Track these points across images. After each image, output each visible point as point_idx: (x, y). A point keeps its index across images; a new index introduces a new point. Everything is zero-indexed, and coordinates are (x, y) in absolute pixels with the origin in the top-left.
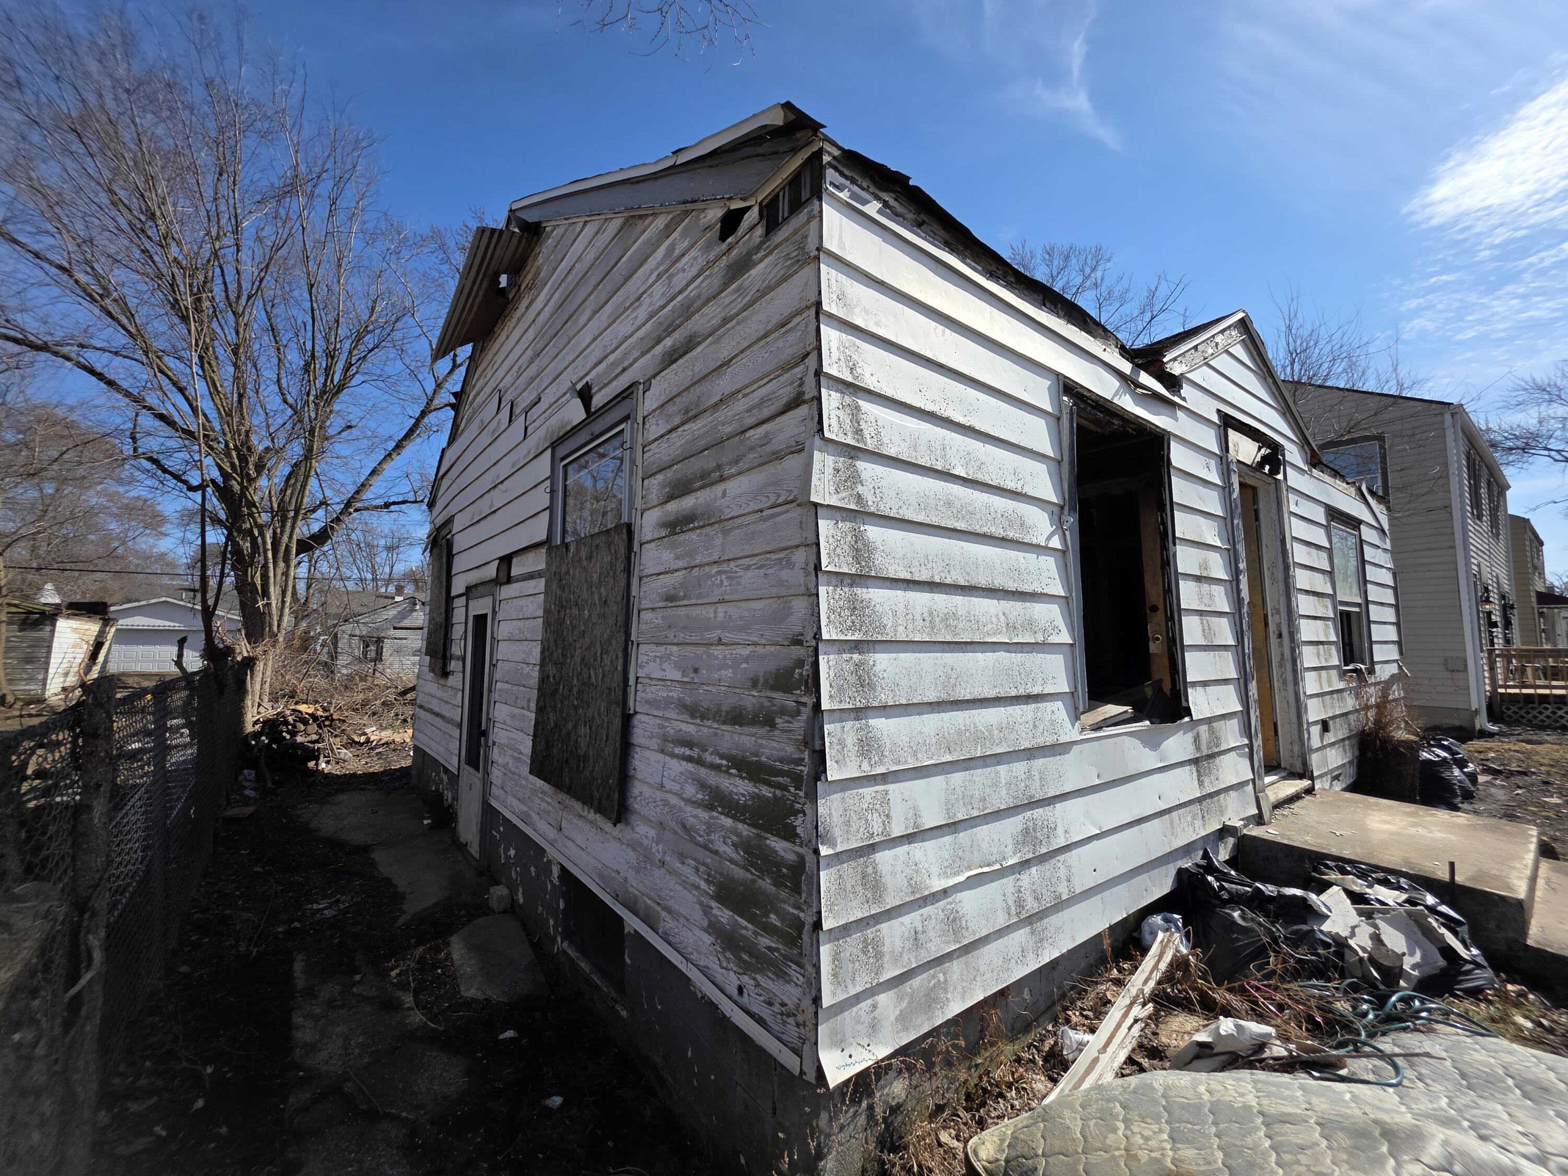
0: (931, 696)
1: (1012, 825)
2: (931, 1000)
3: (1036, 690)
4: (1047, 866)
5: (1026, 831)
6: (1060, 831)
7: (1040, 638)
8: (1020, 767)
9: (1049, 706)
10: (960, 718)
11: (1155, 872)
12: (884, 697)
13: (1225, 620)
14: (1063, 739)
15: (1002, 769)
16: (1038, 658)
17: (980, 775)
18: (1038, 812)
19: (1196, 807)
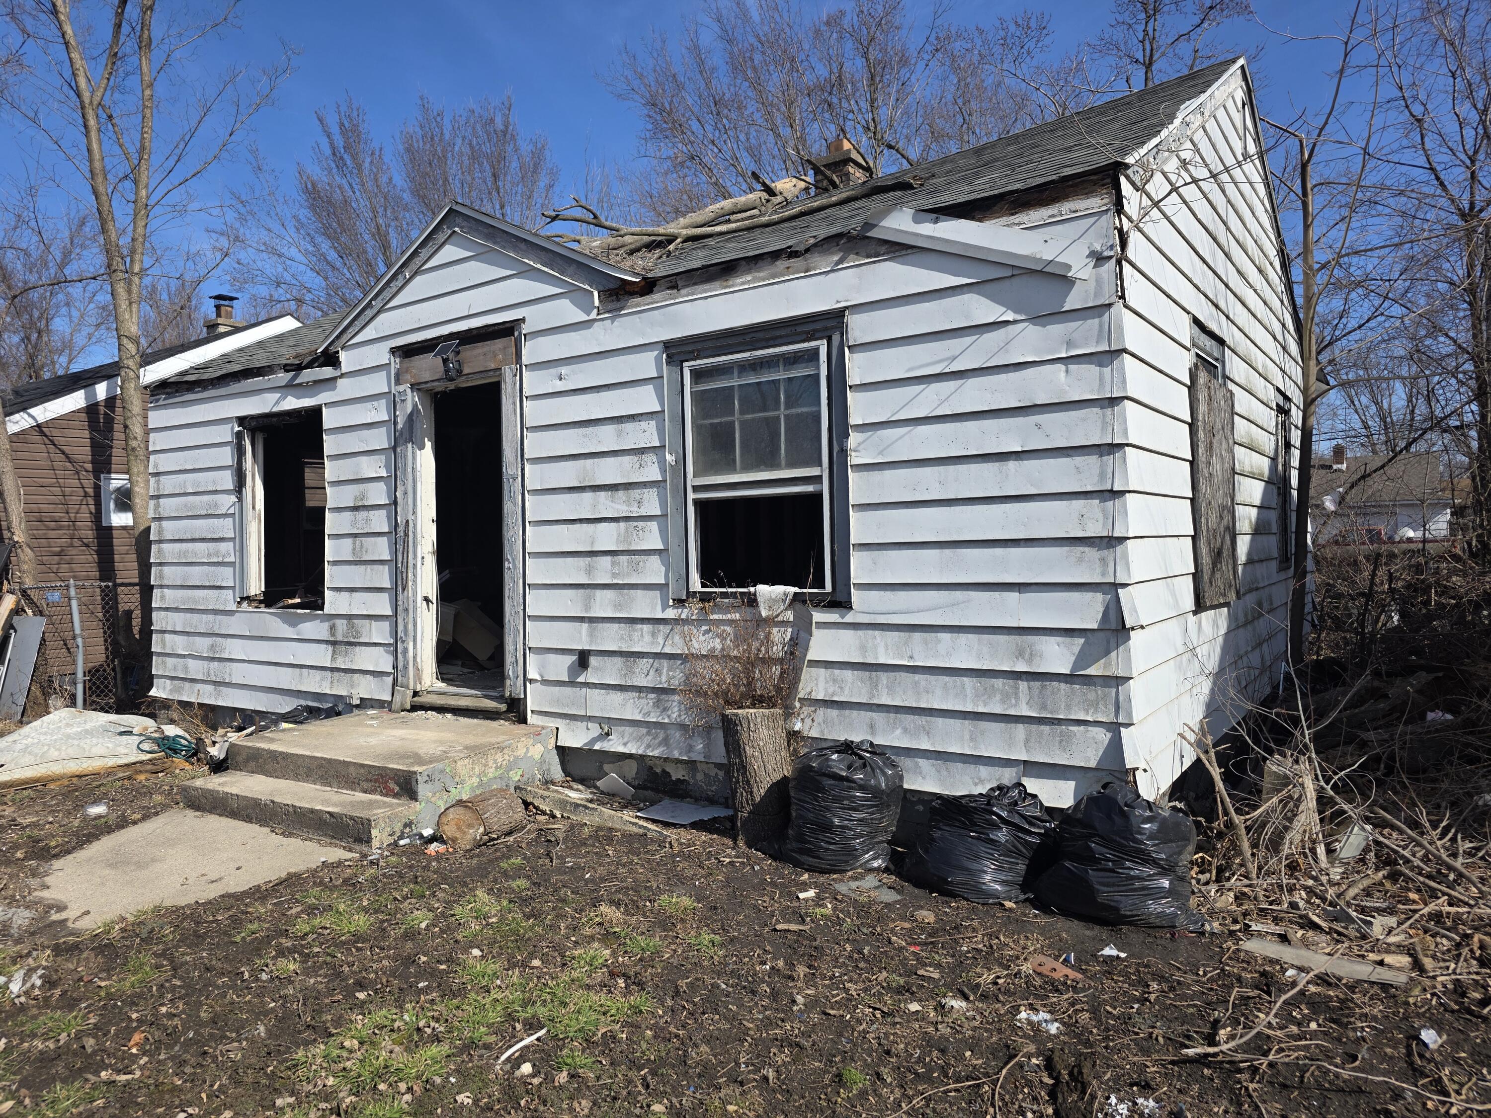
0: (179, 583)
1: (208, 641)
2: (178, 690)
3: (218, 584)
4: (222, 664)
5: (212, 646)
6: (227, 651)
7: (220, 560)
8: (211, 617)
9: (225, 592)
10: (190, 592)
11: (287, 698)
12: (166, 582)
13: (385, 539)
14: (228, 608)
15: (204, 616)
16: (221, 569)
17: (196, 616)
18: (219, 639)
19: (328, 674)
